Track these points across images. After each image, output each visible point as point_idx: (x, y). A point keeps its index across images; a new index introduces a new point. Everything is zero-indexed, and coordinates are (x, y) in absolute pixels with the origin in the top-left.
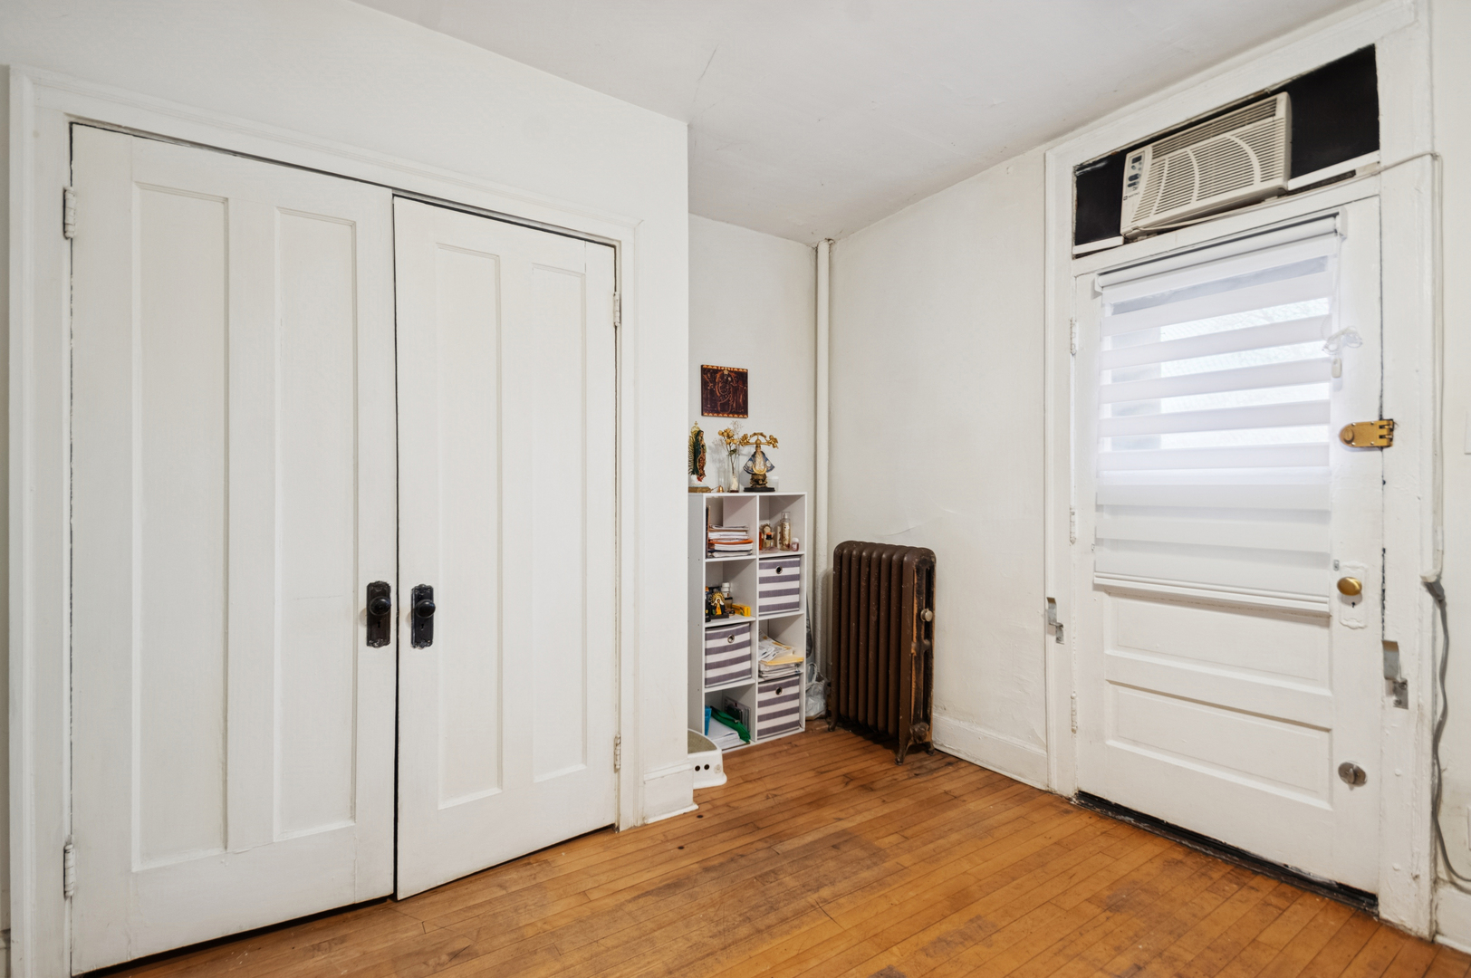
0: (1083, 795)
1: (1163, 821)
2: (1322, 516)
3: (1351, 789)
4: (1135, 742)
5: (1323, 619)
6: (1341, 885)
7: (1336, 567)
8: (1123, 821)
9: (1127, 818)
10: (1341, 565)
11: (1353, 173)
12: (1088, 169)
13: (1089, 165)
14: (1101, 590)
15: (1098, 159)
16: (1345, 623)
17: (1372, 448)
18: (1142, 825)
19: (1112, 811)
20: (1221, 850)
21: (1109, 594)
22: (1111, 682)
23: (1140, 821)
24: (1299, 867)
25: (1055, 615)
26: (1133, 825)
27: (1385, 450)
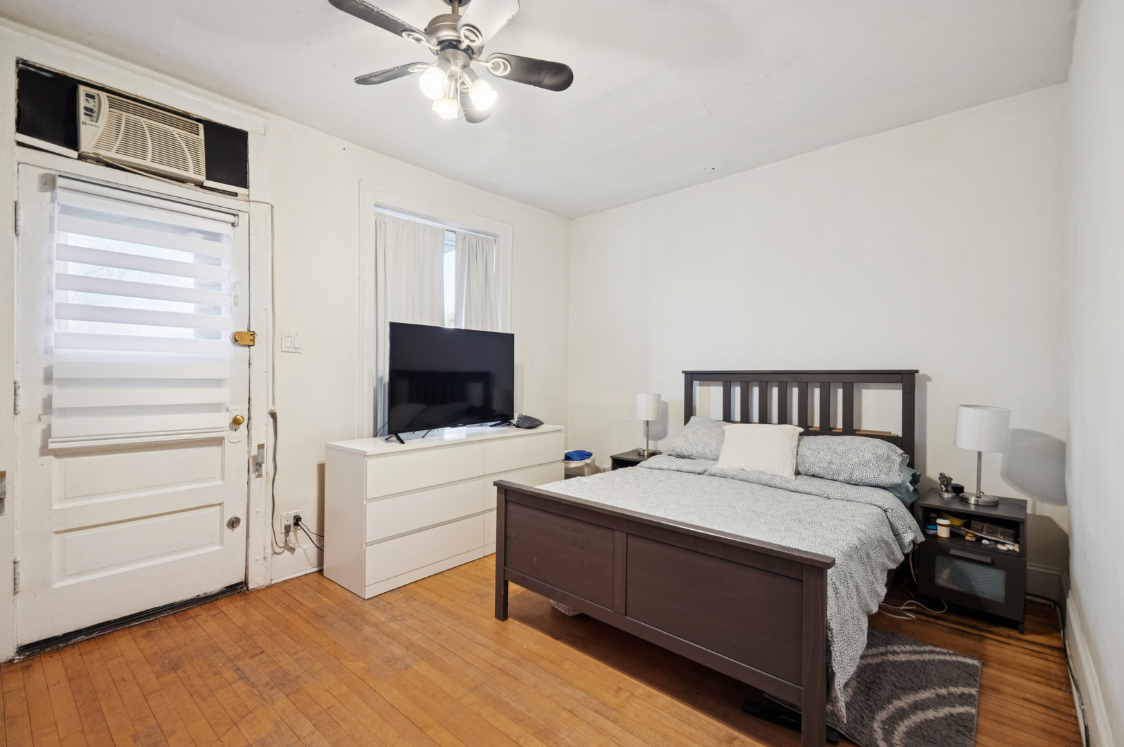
0: (22, 649)
1: (110, 621)
2: (218, 382)
3: (233, 531)
4: (82, 573)
5: (219, 441)
6: (227, 587)
7: (228, 410)
8: (76, 643)
9: (79, 639)
10: (230, 409)
11: (236, 195)
12: (32, 69)
13: (34, 67)
14: (49, 455)
15: (47, 68)
16: (232, 441)
17: (244, 346)
18: (94, 635)
19: (62, 642)
20: (157, 613)
21: (56, 456)
22: (57, 533)
23: (91, 634)
24: (205, 592)
25: (5, 487)
26: (87, 640)
27: (251, 347)
